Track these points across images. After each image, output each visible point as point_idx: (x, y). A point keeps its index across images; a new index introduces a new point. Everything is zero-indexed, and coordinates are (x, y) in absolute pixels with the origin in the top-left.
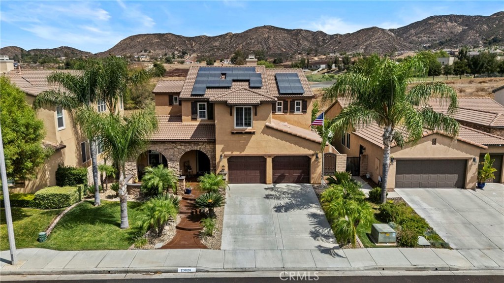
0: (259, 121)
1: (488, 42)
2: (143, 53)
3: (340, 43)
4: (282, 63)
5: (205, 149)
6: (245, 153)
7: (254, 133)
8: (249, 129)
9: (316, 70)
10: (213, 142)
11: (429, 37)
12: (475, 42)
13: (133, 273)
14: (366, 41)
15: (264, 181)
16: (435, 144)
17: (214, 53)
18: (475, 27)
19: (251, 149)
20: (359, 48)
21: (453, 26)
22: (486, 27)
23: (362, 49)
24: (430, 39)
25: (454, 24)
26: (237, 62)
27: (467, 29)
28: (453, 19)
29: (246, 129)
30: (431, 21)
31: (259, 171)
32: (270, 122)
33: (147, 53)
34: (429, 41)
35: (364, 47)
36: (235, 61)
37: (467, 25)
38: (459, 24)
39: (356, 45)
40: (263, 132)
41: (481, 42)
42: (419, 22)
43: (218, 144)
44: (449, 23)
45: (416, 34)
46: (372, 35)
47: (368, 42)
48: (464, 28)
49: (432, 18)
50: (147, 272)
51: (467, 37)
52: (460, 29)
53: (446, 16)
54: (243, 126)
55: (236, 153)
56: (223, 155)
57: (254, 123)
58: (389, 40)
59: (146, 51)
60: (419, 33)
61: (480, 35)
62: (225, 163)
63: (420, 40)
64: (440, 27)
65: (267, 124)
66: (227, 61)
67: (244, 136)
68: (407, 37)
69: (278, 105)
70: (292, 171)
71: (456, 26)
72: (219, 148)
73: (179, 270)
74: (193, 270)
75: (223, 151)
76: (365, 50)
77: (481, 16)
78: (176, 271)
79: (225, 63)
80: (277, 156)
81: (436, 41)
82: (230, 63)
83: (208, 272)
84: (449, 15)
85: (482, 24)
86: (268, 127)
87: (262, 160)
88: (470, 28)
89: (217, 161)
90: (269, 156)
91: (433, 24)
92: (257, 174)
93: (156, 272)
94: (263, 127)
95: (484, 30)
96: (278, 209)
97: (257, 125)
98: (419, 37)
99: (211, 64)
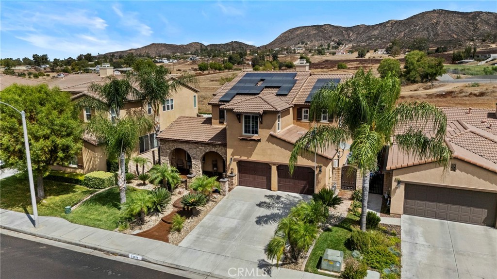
0: (264, 130)
2: (300, 45)
4: (446, 51)
5: (219, 150)
6: (252, 159)
7: (259, 140)
8: (255, 137)
9: (483, 60)
10: (225, 145)
13: (99, 251)
15: (269, 188)
16: (455, 171)
17: (371, 43)
19: (258, 156)
26: (393, 52)
29: (253, 136)
31: (265, 177)
32: (275, 131)
33: (303, 45)
36: (390, 51)
40: (268, 140)
43: (229, 148)
50: (108, 253)
54: (250, 133)
55: (244, 158)
56: (233, 159)
57: (259, 130)
59: (303, 43)
62: (234, 166)
65: (272, 133)
66: (382, 51)
67: (251, 143)
69: (304, 113)
70: (297, 181)
72: (229, 151)
73: (130, 256)
74: (140, 258)
75: (233, 154)
78: (127, 257)
79: (379, 53)
80: (281, 165)
82: (385, 53)
83: (150, 262)
86: (271, 136)
87: (268, 166)
89: (228, 163)
90: (274, 164)
92: (264, 180)
93: (114, 254)
94: (268, 135)
97: (263, 134)
99: (362, 54)
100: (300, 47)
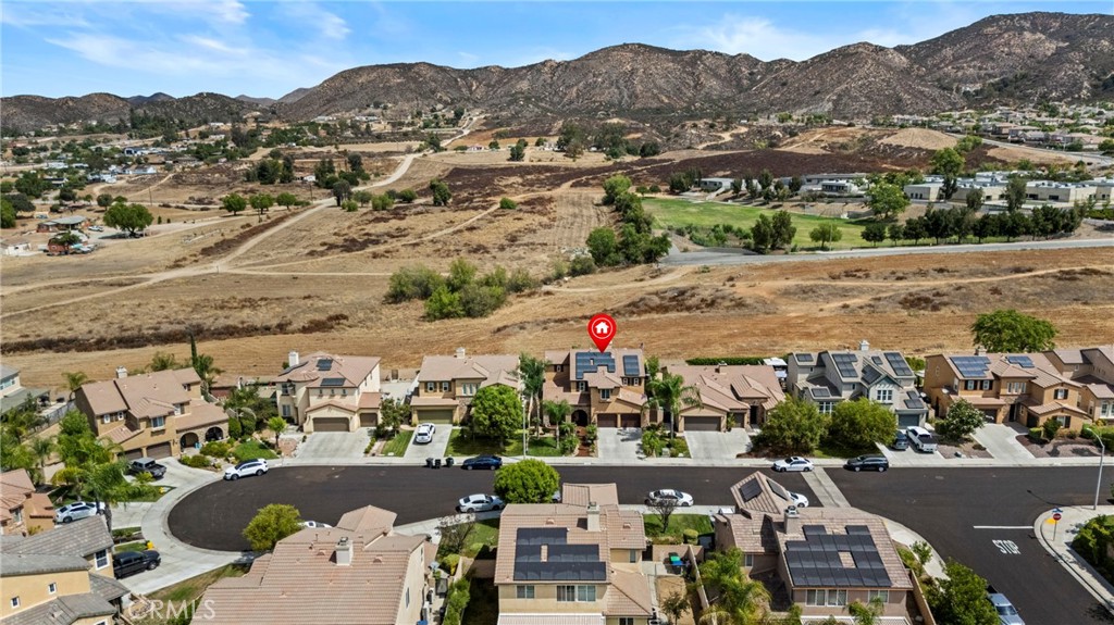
0: (614, 396)
1: (1101, 83)
2: (371, 110)
3: (784, 84)
5: (585, 409)
6: (606, 412)
7: (611, 402)
9: (713, 191)
10: (590, 406)
11: (980, 68)
12: (1075, 85)
14: (839, 83)
15: (616, 426)
16: (704, 409)
18: (1083, 43)
19: (609, 410)
20: (823, 100)
21: (1036, 40)
22: (1107, 43)
23: (828, 101)
24: (983, 72)
25: (1039, 35)
26: (570, 148)
27: (1067, 47)
28: (1038, 21)
29: (607, 400)
30: (990, 29)
31: (614, 421)
32: (620, 396)
33: (379, 110)
34: (980, 77)
35: (835, 98)
36: (565, 146)
37: (1067, 38)
38: (1051, 36)
39: (817, 93)
40: (615, 402)
41: (1086, 84)
42: (964, 29)
43: (592, 407)
44: (1027, 35)
45: (956, 58)
46: (853, 71)
47: (844, 86)
48: (1061, 44)
49: (991, 20)
51: (1059, 71)
52: (1050, 47)
53: (1024, 17)
54: (605, 399)
55: (602, 412)
56: (595, 413)
57: (611, 397)
58: (888, 82)
59: (377, 106)
60: (961, 57)
61: (1086, 68)
62: (596, 417)
63: (960, 74)
64: (1007, 44)
65: (617, 397)
66: (550, 145)
67: (606, 404)
68: (935, 66)
70: (631, 421)
71: (1043, 42)
72: (593, 409)
75: (595, 411)
76: (836, 103)
77: (1102, 16)
79: (546, 149)
80: (623, 414)
81: (995, 77)
82: (556, 149)
84: (1031, 14)
85: (1100, 37)
87: (615, 415)
88: (1072, 48)
89: (592, 416)
90: (619, 414)
91: (993, 37)
92: (612, 423)
94: (615, 399)
95: (1102, 50)
96: (623, 440)
98: (958, 69)
99: (519, 154)
100: (373, 115)
